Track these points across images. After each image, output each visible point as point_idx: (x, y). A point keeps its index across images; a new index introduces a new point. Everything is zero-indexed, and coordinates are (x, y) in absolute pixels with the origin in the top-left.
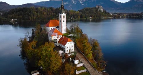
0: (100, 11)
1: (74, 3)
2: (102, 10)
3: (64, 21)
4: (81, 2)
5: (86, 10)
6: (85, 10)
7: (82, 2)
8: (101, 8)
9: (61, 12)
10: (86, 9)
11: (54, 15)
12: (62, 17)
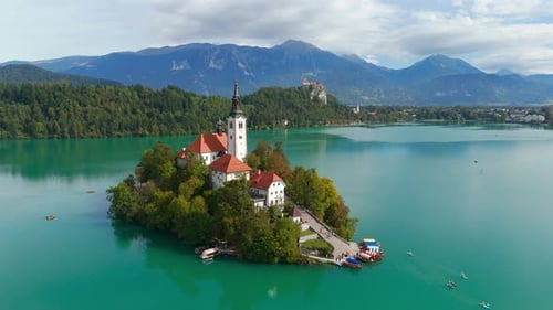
0: (316, 99)
1: (212, 65)
2: (323, 96)
3: (241, 137)
4: (240, 64)
5: (267, 96)
6: (263, 96)
7: (243, 63)
8: (320, 91)
9: (233, 114)
10: (266, 94)
11: (150, 115)
12: (237, 126)
